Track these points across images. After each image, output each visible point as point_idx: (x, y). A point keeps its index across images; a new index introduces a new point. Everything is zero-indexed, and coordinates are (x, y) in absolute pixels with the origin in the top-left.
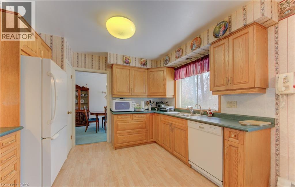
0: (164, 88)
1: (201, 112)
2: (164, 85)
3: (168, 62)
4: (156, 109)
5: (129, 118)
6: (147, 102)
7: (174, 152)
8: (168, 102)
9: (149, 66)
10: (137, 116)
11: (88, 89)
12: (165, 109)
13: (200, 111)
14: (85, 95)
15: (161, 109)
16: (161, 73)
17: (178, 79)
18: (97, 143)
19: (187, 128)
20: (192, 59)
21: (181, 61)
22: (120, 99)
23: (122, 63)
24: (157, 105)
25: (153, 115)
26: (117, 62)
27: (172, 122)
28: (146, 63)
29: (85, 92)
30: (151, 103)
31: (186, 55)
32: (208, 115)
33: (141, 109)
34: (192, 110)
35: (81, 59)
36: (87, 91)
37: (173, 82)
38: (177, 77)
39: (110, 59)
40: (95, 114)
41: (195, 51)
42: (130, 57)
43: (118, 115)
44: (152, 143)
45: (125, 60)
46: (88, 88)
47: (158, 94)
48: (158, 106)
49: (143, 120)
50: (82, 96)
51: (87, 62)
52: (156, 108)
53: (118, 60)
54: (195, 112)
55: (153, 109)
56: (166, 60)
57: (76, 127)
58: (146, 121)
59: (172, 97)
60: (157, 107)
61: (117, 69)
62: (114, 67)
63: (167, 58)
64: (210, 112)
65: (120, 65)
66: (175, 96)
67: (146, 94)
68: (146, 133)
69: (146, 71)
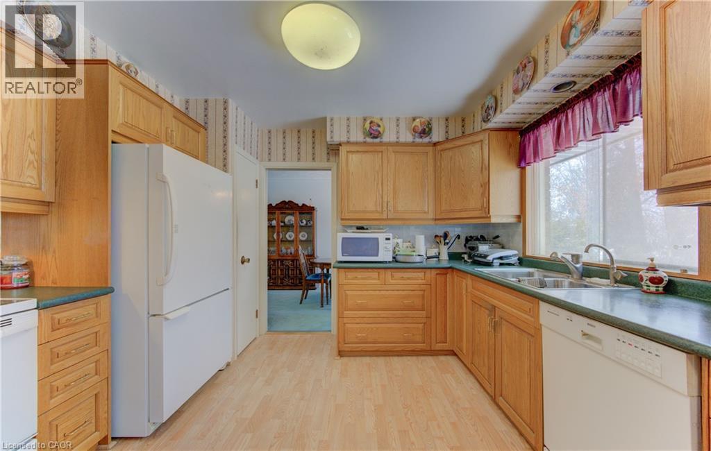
0: (483, 194)
1: (612, 272)
2: (482, 186)
3: (491, 112)
4: (466, 257)
5: (374, 279)
6: (436, 236)
7: (501, 398)
8: (497, 237)
9: (437, 135)
10: (398, 274)
11: (313, 209)
12: (486, 256)
13: (607, 267)
14: (307, 221)
15: (476, 258)
16: (475, 150)
17: (532, 161)
18: (309, 332)
19: (538, 329)
20: (576, 88)
21: (533, 100)
22: (358, 228)
23: (360, 138)
24: (467, 246)
25: (446, 274)
26: (348, 138)
27: (495, 302)
28: (427, 129)
29: (308, 216)
30: (447, 241)
31: (546, 73)
32: (645, 288)
33: (413, 255)
34: (578, 266)
35: (277, 141)
36: (311, 213)
37: (515, 173)
38: (528, 155)
39: (332, 132)
40: (318, 265)
41: (580, 51)
42: (381, 120)
43: (346, 270)
44: (446, 355)
45: (368, 129)
46: (313, 207)
47: (464, 215)
48: (469, 248)
49: (416, 287)
50: (302, 224)
51: (288, 149)
52: (465, 253)
53: (351, 131)
54: (589, 273)
55: (453, 256)
56: (488, 107)
57: (269, 289)
58: (424, 291)
59: (513, 220)
60: (468, 250)
61: (350, 156)
62: (343, 150)
63: (490, 102)
64: (651, 274)
65: (356, 143)
66: (521, 217)
67: (431, 216)
68: (424, 323)
69: (431, 149)
